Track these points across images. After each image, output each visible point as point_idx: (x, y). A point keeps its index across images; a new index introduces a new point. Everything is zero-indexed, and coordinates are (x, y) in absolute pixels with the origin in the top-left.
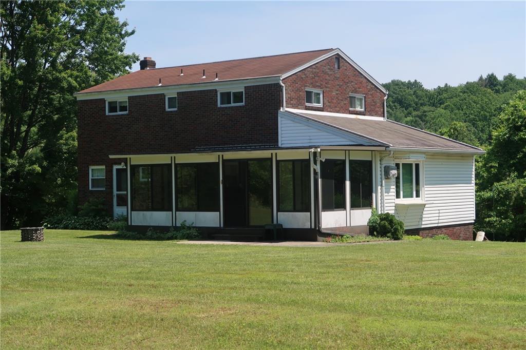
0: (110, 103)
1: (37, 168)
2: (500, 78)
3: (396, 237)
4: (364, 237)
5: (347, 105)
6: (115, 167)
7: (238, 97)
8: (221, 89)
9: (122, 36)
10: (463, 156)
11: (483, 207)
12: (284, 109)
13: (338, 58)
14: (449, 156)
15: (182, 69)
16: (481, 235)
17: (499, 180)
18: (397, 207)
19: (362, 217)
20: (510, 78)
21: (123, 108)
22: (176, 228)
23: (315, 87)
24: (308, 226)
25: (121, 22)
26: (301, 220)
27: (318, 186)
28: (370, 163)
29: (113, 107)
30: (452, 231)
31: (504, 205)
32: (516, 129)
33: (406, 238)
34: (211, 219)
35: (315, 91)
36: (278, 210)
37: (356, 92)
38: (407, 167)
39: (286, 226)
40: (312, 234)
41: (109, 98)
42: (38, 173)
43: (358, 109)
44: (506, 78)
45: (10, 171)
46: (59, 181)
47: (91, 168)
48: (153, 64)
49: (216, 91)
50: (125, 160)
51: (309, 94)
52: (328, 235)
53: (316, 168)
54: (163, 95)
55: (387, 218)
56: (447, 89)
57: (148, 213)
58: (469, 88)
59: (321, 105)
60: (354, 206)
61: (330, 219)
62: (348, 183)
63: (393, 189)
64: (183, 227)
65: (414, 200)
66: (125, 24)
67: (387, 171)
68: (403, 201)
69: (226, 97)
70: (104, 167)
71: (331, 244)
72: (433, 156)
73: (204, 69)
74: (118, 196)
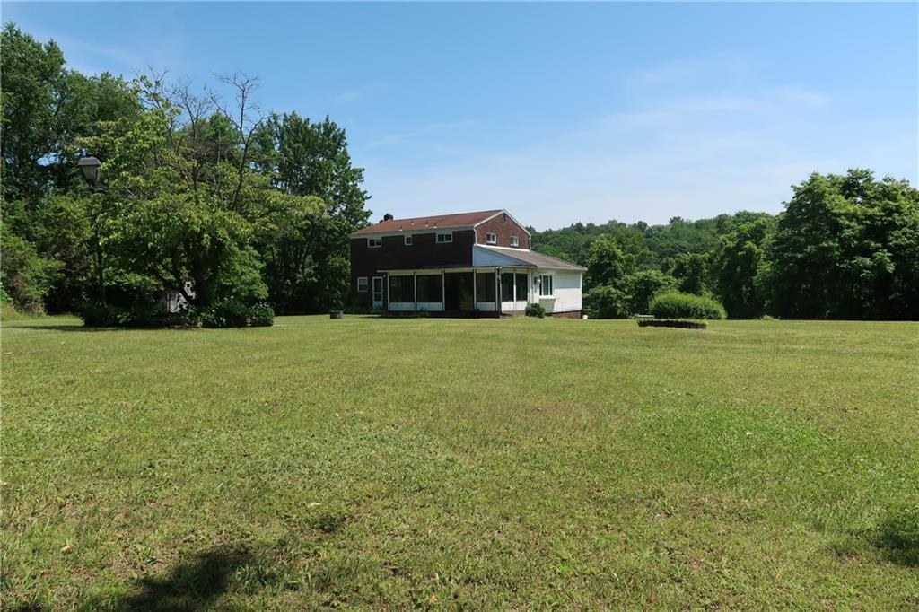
0: (370, 241)
1: (315, 280)
2: (585, 225)
3: (541, 317)
4: (524, 317)
5: (508, 243)
6: (374, 278)
7: (448, 237)
8: (438, 233)
9: (364, 200)
10: (576, 272)
11: (585, 302)
12: (476, 244)
13: (504, 214)
14: (568, 272)
15: (412, 220)
16: (585, 317)
17: (592, 288)
18: (540, 300)
19: (522, 306)
20: (591, 225)
21: (378, 244)
22: (418, 312)
23: (492, 232)
24: (494, 309)
25: (362, 190)
26: (490, 306)
27: (499, 288)
28: (526, 275)
29: (372, 242)
30: (569, 314)
31: (595, 302)
32: (602, 257)
33: (546, 317)
34: (438, 306)
35: (492, 234)
36: (477, 301)
37: (514, 235)
38: (546, 277)
39: (481, 310)
40: (497, 314)
41: (369, 238)
42: (316, 283)
43: (515, 245)
44: (588, 225)
45: (298, 281)
46: (327, 287)
47: (359, 279)
48: (392, 217)
49: (435, 234)
50: (386, 273)
51: (489, 236)
52: (504, 315)
53: (498, 277)
54: (403, 237)
55: (536, 306)
56: (550, 232)
57: (400, 304)
58: (565, 231)
59: (495, 242)
60: (518, 299)
61: (506, 306)
62: (515, 287)
63: (538, 290)
64: (421, 311)
65: (549, 297)
66: (366, 192)
67: (535, 280)
68: (543, 297)
69: (441, 237)
70: (366, 278)
71: (508, 319)
72: (559, 272)
73: (427, 220)
74: (375, 295)
